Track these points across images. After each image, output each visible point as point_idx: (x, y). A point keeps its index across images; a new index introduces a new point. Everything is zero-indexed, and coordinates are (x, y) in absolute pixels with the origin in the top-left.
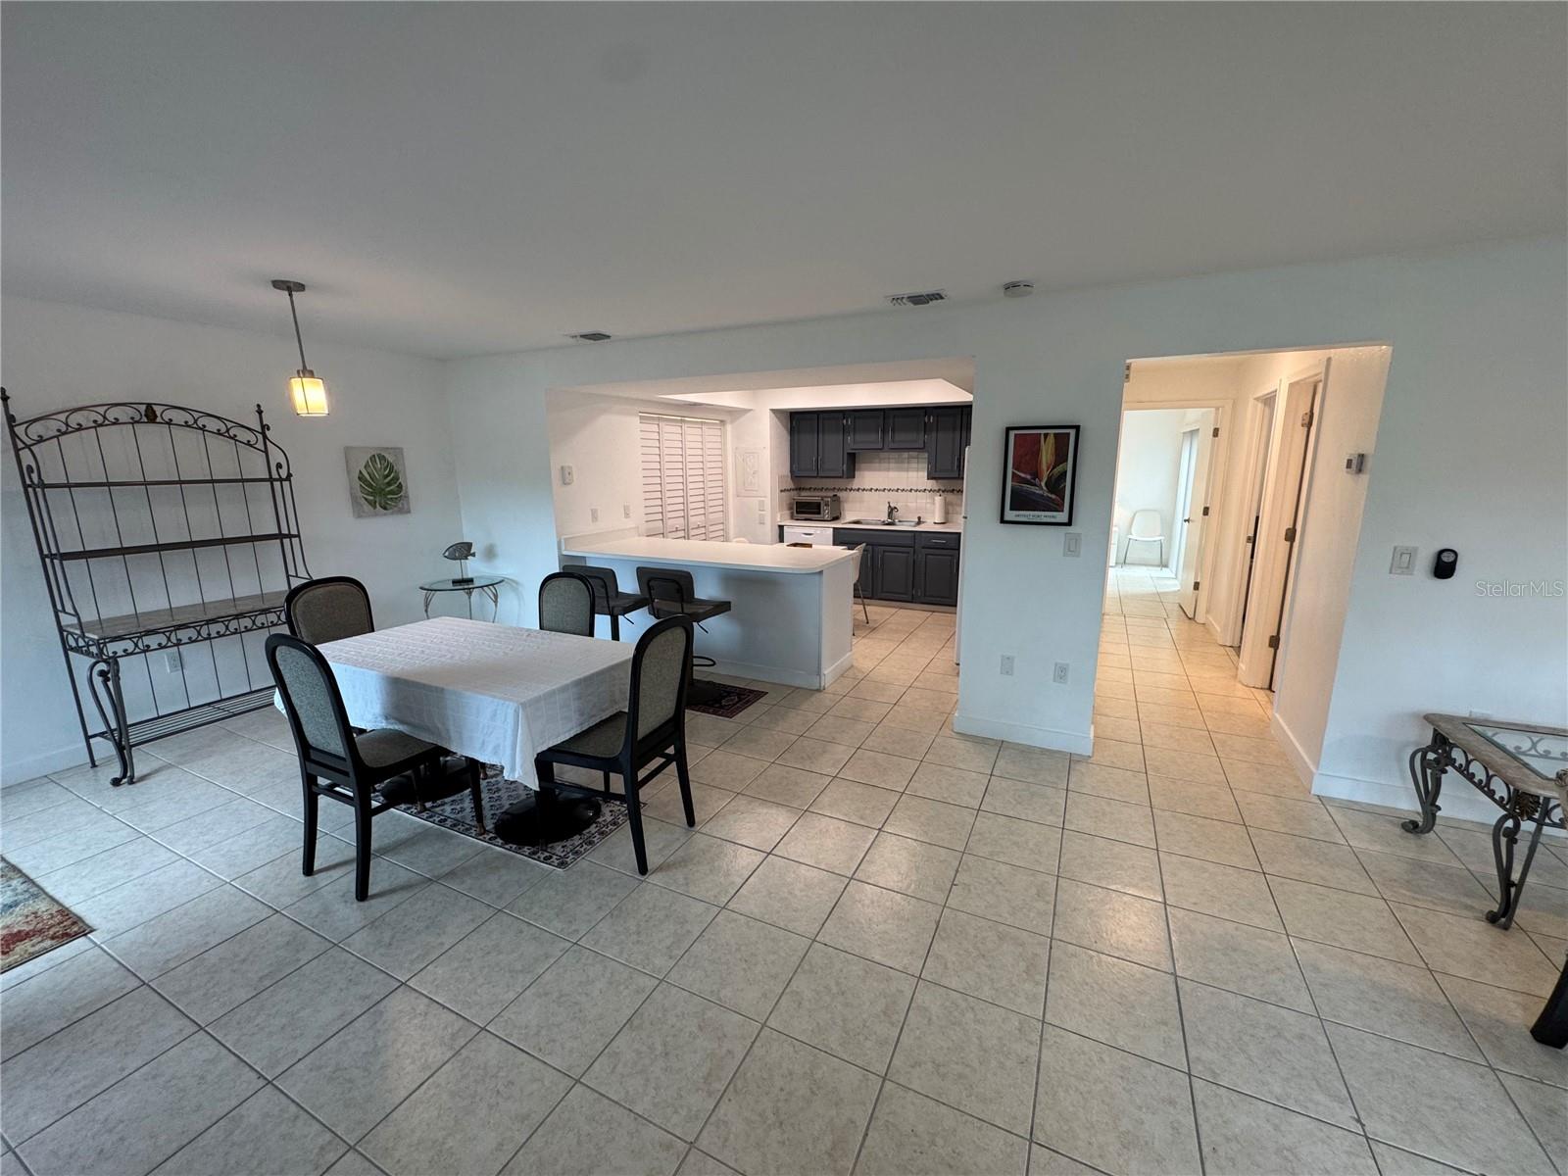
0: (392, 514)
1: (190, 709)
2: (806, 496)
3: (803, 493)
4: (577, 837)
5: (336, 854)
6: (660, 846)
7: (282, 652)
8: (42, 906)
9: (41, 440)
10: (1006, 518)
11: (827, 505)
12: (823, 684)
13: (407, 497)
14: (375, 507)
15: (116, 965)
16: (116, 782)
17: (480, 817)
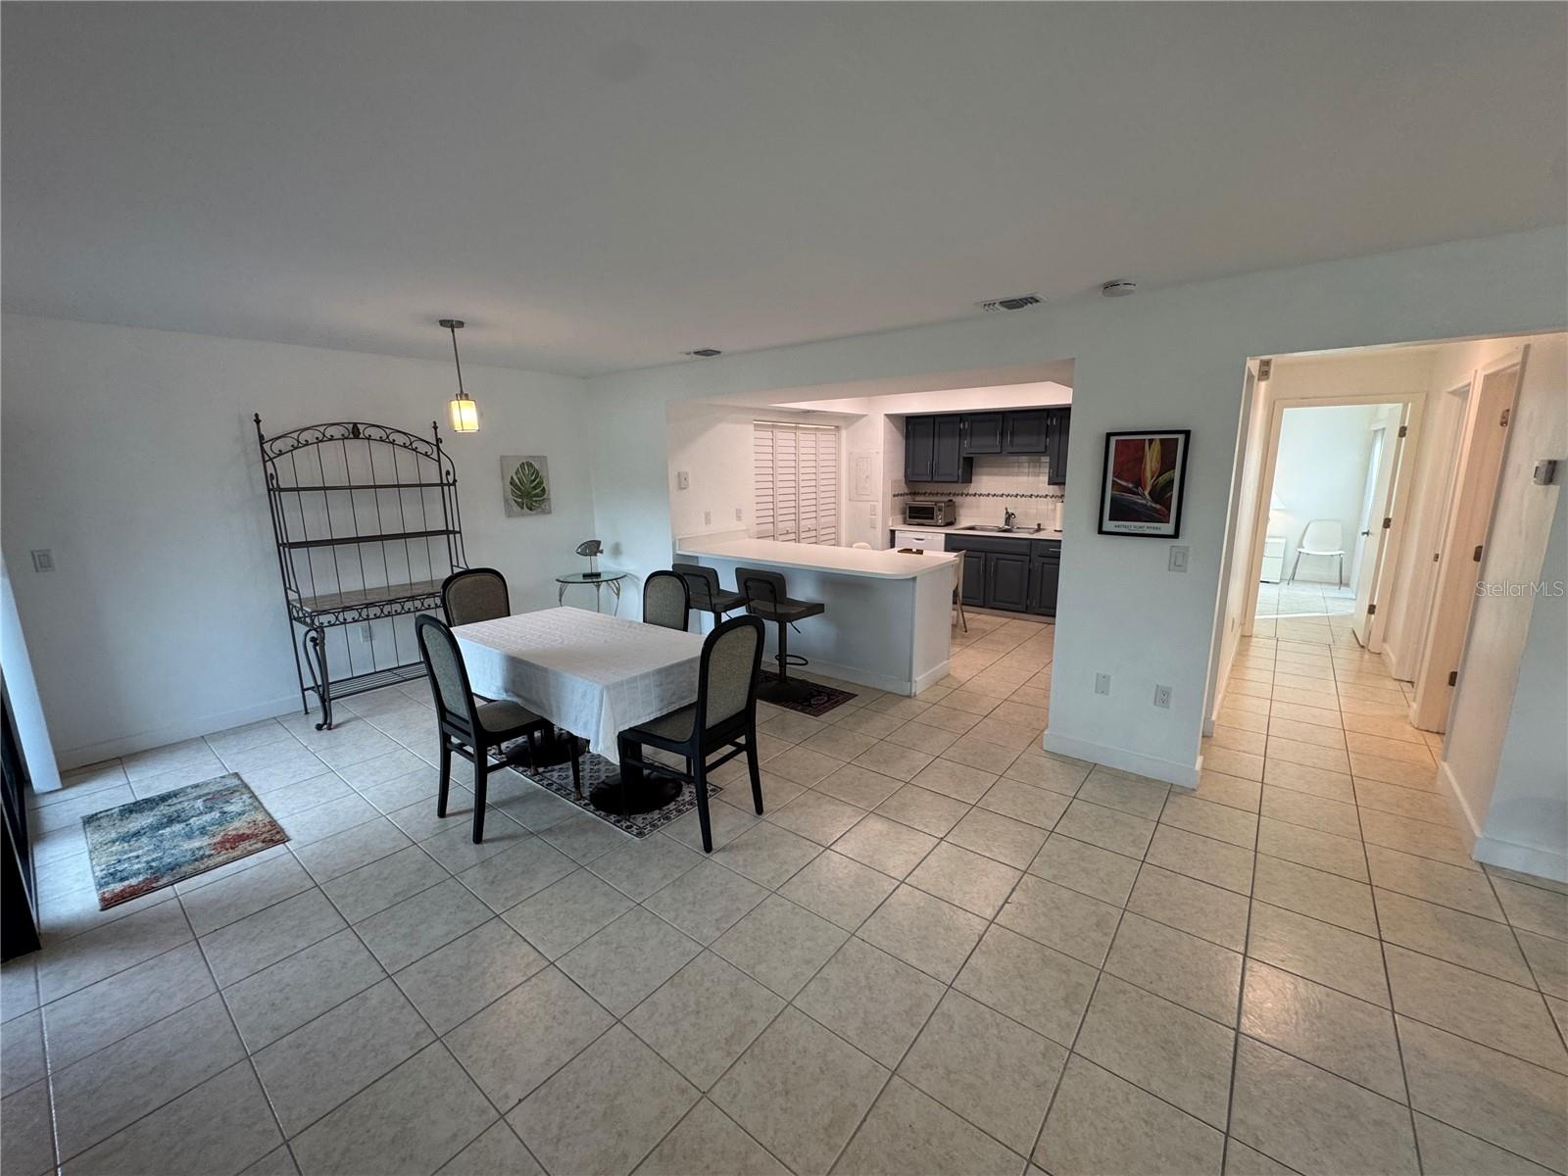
0: (536, 514)
1: (376, 673)
2: (921, 501)
3: (917, 498)
4: (657, 811)
5: (464, 802)
6: (728, 829)
7: (426, 629)
8: (260, 817)
9: (281, 453)
10: (1104, 529)
11: (940, 510)
12: (913, 691)
13: (549, 499)
14: (522, 508)
15: (300, 868)
16: (319, 727)
17: (577, 785)
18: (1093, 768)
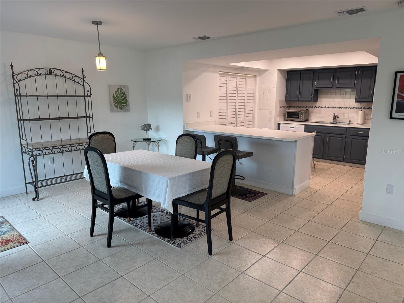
0: (123, 111)
1: (55, 178)
2: (292, 110)
3: (291, 109)
4: (185, 237)
6: (218, 246)
7: (90, 153)
9: (20, 80)
10: (393, 116)
11: (302, 114)
12: (294, 193)
13: (129, 105)
14: (118, 108)
16: (34, 199)
17: (150, 225)
18: (384, 228)
